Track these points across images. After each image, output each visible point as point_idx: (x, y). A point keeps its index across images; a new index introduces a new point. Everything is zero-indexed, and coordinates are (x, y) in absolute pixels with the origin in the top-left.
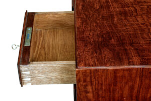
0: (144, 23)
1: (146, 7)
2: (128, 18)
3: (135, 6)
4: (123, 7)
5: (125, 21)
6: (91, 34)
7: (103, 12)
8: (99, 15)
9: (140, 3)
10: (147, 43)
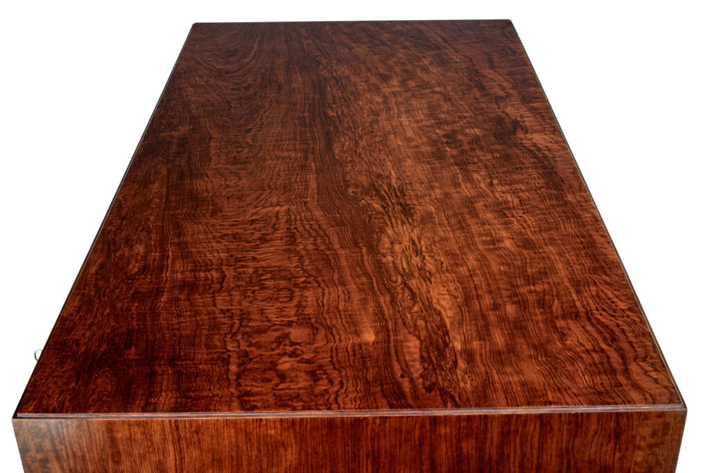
0: (228, 310)
1: (251, 270)
2: (197, 296)
3: (224, 268)
4: (195, 271)
5: (184, 304)
6: (88, 334)
7: (141, 281)
8: (129, 289)
9: (240, 261)
10: (212, 359)
